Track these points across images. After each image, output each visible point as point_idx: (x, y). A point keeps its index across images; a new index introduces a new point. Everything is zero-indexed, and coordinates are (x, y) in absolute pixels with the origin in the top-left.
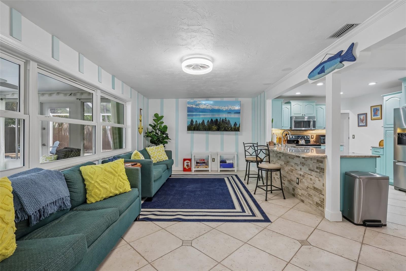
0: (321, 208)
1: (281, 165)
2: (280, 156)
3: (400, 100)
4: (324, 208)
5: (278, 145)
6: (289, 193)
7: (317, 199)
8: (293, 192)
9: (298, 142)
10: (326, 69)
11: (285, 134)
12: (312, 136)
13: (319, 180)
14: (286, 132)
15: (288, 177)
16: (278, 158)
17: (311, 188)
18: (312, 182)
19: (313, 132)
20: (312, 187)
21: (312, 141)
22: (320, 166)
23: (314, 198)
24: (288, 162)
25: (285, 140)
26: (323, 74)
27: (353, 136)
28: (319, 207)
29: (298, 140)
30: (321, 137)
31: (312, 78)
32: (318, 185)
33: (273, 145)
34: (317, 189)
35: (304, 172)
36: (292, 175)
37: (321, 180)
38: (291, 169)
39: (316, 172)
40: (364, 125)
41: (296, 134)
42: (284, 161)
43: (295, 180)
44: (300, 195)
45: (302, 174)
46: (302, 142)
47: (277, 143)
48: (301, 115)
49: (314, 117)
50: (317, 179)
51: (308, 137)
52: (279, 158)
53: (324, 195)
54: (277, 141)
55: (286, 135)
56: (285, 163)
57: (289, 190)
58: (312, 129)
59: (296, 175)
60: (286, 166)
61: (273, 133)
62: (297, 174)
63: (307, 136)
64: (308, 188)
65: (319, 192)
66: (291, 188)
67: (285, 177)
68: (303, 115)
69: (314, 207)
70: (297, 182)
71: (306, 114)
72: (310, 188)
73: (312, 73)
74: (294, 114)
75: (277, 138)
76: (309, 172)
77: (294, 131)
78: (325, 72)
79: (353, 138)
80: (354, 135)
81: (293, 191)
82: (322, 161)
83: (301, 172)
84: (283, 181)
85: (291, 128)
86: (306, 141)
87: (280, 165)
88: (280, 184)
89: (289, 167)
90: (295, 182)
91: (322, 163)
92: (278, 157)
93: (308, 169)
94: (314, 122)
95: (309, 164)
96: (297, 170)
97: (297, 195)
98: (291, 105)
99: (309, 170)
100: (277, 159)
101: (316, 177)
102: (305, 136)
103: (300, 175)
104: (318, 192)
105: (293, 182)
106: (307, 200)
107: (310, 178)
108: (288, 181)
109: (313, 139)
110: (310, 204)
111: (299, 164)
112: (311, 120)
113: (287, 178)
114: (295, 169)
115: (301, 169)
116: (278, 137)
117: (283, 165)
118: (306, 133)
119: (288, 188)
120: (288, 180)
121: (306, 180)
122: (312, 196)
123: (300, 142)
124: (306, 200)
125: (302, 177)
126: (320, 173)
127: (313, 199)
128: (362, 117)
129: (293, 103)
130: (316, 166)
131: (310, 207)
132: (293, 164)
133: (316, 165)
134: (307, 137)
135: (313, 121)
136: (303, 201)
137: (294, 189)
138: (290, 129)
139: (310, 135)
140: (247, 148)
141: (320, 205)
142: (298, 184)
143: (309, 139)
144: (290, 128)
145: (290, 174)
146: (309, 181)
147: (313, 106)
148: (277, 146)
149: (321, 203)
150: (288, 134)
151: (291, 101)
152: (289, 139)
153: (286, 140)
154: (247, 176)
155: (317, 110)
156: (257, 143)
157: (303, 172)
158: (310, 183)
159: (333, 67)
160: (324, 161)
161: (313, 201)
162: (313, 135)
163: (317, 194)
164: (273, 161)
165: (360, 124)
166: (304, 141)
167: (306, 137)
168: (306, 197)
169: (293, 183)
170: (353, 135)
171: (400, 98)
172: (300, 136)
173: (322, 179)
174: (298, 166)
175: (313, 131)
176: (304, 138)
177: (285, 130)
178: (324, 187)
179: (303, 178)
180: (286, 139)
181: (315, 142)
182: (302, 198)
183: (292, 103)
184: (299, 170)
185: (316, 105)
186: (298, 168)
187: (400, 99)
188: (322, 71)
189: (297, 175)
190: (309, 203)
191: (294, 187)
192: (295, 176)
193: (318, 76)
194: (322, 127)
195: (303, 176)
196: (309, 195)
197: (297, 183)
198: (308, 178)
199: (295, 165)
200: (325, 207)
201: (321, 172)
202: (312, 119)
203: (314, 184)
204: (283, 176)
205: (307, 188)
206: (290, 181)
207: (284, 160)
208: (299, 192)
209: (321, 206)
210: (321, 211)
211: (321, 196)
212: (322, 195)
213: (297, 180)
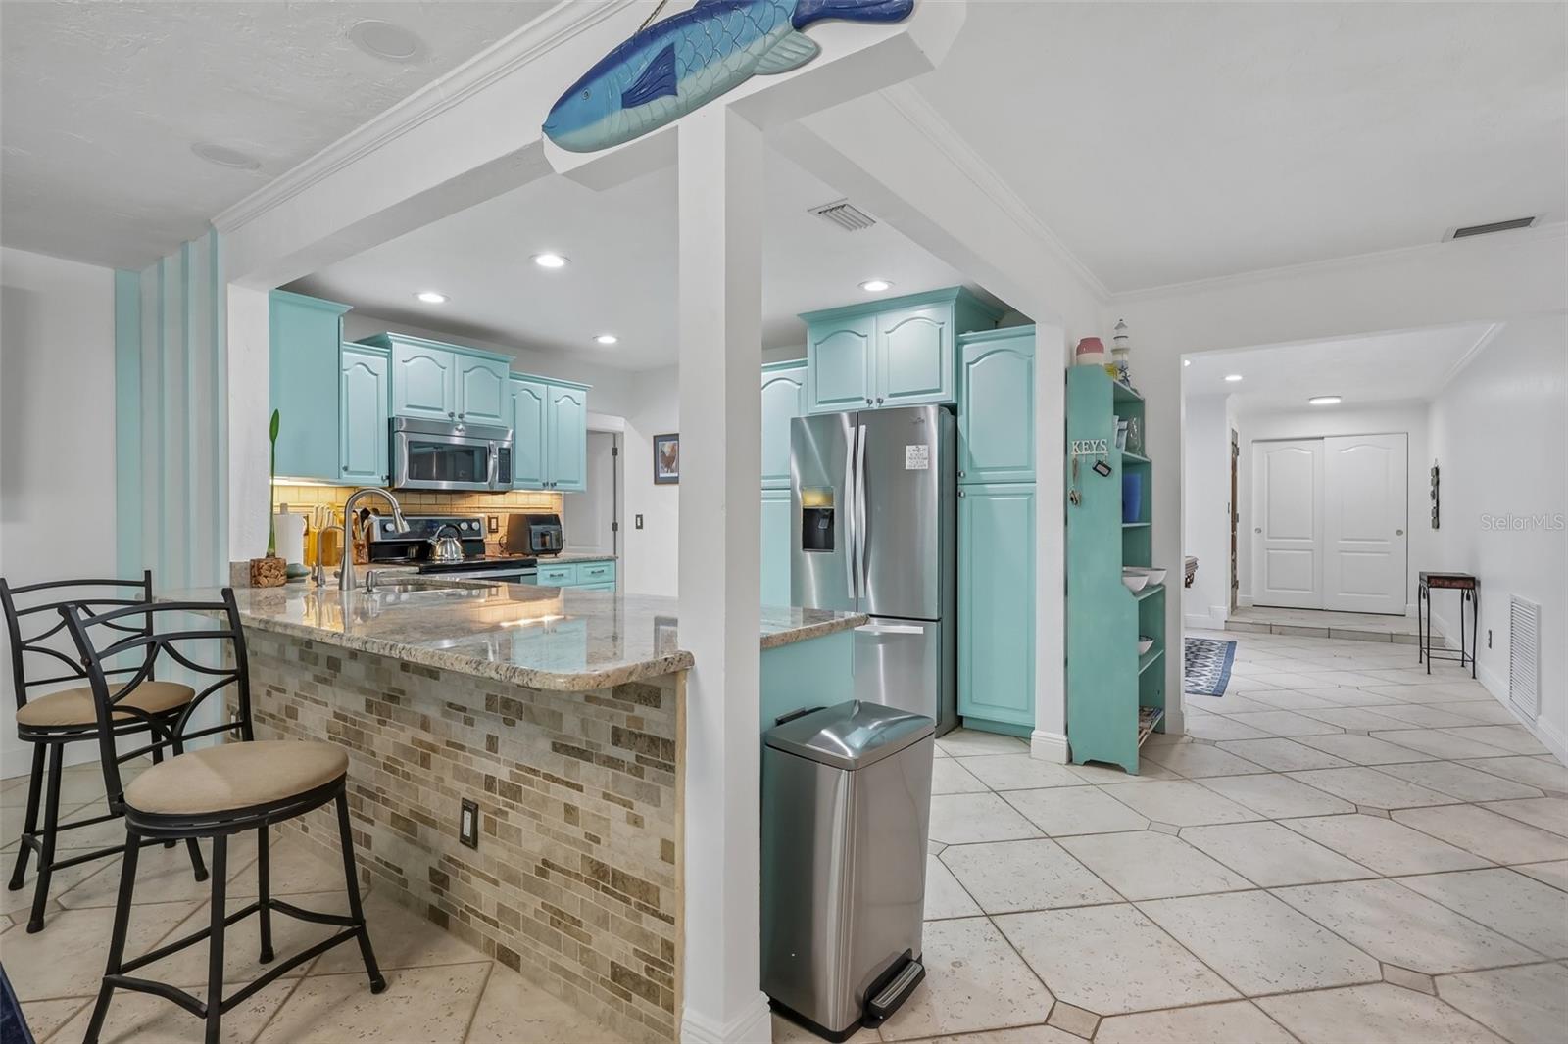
0: (648, 1004)
1: (345, 719)
2: (329, 658)
3: (799, 389)
4: (670, 1008)
5: (315, 578)
6: (404, 902)
7: (615, 947)
8: (433, 899)
9: (425, 552)
10: (689, 70)
11: (358, 511)
12: (494, 521)
13: (636, 821)
14: (363, 502)
15: (392, 793)
16: (322, 669)
17: (569, 873)
18: (577, 832)
19: (498, 500)
20: (577, 865)
21: (493, 543)
22: (638, 721)
23: (594, 939)
24: (393, 699)
25: (358, 546)
26: (661, 104)
27: (639, 519)
28: (634, 996)
29: (426, 541)
30: (533, 527)
31: (574, 137)
32: (623, 853)
33: (282, 579)
34: (619, 878)
35: (518, 766)
36: (422, 782)
37: (646, 820)
38: (421, 743)
39: (612, 762)
40: (672, 477)
41: (416, 509)
42: (362, 690)
43: (451, 816)
44: (485, 918)
45: (503, 773)
46: (448, 551)
47: (306, 562)
48: (443, 416)
49: (501, 432)
50: (618, 812)
51: (475, 525)
52: (328, 673)
53: (670, 920)
54: (306, 552)
55: (365, 514)
56: (369, 706)
57: (404, 883)
58: (498, 486)
59: (450, 782)
60: (382, 722)
61: (284, 507)
62: (464, 775)
63: (470, 522)
64: (545, 867)
65: (633, 899)
66: (417, 868)
67: (372, 796)
68: (451, 415)
69: (601, 1001)
70: (467, 832)
71: (469, 414)
72: (562, 871)
73: (579, 97)
74: (408, 406)
75: (307, 533)
76: (558, 766)
77: (408, 495)
78: (676, 94)
79: (638, 527)
80: (641, 516)
81: (435, 891)
82: (659, 689)
83: (498, 760)
84: (355, 823)
85: (391, 478)
86: (464, 544)
87: (337, 715)
88: (333, 844)
89: (402, 729)
90: (444, 829)
91: (657, 706)
92: (316, 664)
93: (545, 745)
94: (506, 455)
95: (553, 712)
96: (462, 748)
97: (468, 919)
98: (389, 357)
99: (556, 748)
100: (308, 677)
101: (606, 796)
102: (463, 521)
103: (490, 783)
104: (626, 901)
105: (431, 830)
106: (544, 949)
107: (566, 805)
108: (393, 823)
109: (494, 535)
110: (569, 975)
111: (476, 712)
112: (491, 442)
113: (386, 802)
114: (448, 744)
115: (492, 743)
116: (315, 530)
117: (356, 713)
118: (464, 508)
119: (400, 871)
120: (396, 819)
121: (534, 815)
122: (578, 923)
123: (439, 550)
124: (536, 953)
125: (501, 794)
126: (639, 772)
127: (589, 941)
128: (667, 447)
129: (404, 347)
130: (611, 724)
131: (565, 998)
132: (433, 713)
133: (611, 718)
134: (470, 527)
135: (499, 449)
136: (509, 959)
137: (439, 880)
138: (387, 483)
139: (482, 515)
140: (29, 627)
141: (643, 989)
142: (472, 842)
143: (480, 535)
144: (388, 478)
145: (407, 776)
146: (556, 820)
147: (500, 378)
148: (309, 583)
149: (648, 970)
150: (376, 512)
151: (391, 335)
152: (377, 537)
153: (362, 545)
154: (34, 856)
155: (514, 400)
156: (148, 573)
157: (509, 764)
158: (558, 837)
159: (737, 59)
160: (674, 691)
161: (586, 956)
162: (495, 515)
163: (616, 908)
164: (278, 689)
165: (661, 475)
166: (459, 545)
167: (464, 526)
168: (531, 928)
169: (433, 835)
170: (637, 516)
171: (800, 384)
172: (436, 521)
173: (652, 809)
174: (469, 722)
175: (500, 496)
176: (459, 531)
177: (358, 492)
178: (673, 863)
179: (507, 805)
180: (361, 537)
181: (508, 546)
182: (502, 938)
183: (394, 343)
184: (482, 746)
185: (511, 378)
186: (474, 737)
187: (799, 387)
188: (659, 82)
189: (466, 781)
190: (557, 968)
191: (440, 862)
192: (451, 793)
193: (622, 119)
194: (537, 480)
195: (513, 792)
196: (559, 917)
197: (462, 836)
198: (544, 802)
199: (445, 714)
200: (682, 998)
201: (647, 762)
202: (493, 440)
203: (597, 841)
204: (359, 789)
205: (541, 872)
206: (409, 826)
207: (367, 685)
208: (476, 898)
209: (651, 993)
210: (651, 1022)
211: (652, 925)
212: (661, 917)
213: (468, 815)
